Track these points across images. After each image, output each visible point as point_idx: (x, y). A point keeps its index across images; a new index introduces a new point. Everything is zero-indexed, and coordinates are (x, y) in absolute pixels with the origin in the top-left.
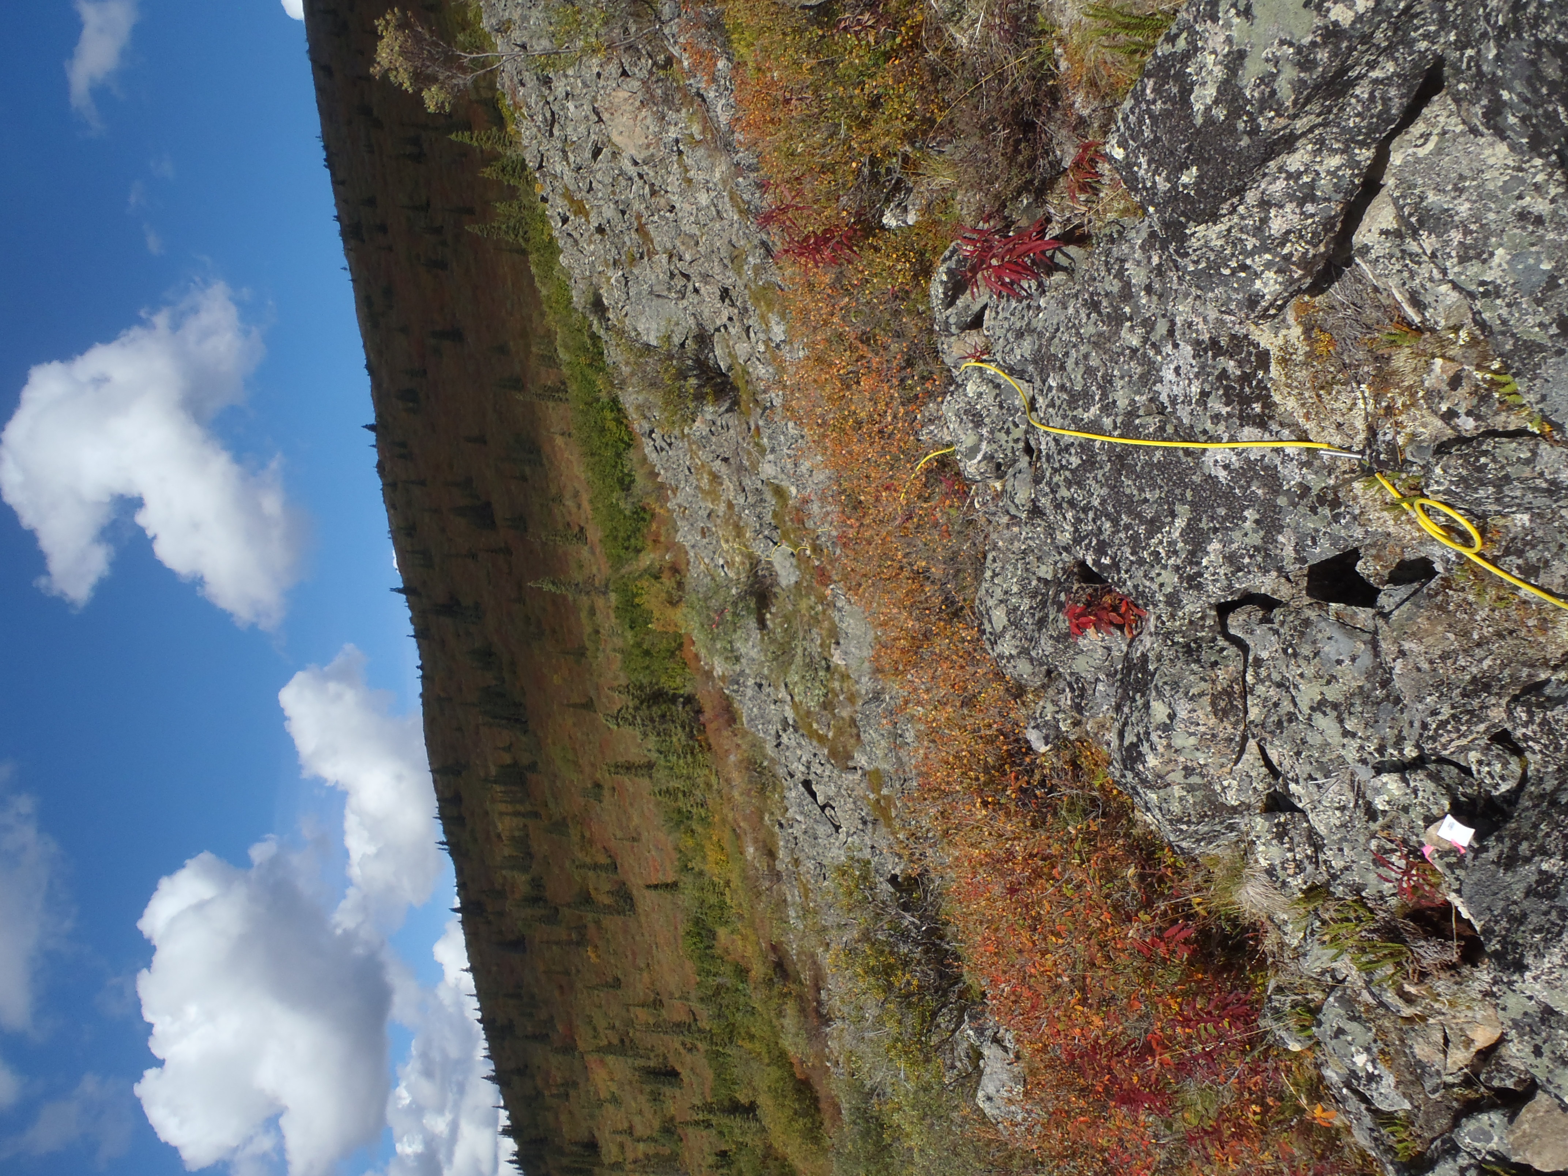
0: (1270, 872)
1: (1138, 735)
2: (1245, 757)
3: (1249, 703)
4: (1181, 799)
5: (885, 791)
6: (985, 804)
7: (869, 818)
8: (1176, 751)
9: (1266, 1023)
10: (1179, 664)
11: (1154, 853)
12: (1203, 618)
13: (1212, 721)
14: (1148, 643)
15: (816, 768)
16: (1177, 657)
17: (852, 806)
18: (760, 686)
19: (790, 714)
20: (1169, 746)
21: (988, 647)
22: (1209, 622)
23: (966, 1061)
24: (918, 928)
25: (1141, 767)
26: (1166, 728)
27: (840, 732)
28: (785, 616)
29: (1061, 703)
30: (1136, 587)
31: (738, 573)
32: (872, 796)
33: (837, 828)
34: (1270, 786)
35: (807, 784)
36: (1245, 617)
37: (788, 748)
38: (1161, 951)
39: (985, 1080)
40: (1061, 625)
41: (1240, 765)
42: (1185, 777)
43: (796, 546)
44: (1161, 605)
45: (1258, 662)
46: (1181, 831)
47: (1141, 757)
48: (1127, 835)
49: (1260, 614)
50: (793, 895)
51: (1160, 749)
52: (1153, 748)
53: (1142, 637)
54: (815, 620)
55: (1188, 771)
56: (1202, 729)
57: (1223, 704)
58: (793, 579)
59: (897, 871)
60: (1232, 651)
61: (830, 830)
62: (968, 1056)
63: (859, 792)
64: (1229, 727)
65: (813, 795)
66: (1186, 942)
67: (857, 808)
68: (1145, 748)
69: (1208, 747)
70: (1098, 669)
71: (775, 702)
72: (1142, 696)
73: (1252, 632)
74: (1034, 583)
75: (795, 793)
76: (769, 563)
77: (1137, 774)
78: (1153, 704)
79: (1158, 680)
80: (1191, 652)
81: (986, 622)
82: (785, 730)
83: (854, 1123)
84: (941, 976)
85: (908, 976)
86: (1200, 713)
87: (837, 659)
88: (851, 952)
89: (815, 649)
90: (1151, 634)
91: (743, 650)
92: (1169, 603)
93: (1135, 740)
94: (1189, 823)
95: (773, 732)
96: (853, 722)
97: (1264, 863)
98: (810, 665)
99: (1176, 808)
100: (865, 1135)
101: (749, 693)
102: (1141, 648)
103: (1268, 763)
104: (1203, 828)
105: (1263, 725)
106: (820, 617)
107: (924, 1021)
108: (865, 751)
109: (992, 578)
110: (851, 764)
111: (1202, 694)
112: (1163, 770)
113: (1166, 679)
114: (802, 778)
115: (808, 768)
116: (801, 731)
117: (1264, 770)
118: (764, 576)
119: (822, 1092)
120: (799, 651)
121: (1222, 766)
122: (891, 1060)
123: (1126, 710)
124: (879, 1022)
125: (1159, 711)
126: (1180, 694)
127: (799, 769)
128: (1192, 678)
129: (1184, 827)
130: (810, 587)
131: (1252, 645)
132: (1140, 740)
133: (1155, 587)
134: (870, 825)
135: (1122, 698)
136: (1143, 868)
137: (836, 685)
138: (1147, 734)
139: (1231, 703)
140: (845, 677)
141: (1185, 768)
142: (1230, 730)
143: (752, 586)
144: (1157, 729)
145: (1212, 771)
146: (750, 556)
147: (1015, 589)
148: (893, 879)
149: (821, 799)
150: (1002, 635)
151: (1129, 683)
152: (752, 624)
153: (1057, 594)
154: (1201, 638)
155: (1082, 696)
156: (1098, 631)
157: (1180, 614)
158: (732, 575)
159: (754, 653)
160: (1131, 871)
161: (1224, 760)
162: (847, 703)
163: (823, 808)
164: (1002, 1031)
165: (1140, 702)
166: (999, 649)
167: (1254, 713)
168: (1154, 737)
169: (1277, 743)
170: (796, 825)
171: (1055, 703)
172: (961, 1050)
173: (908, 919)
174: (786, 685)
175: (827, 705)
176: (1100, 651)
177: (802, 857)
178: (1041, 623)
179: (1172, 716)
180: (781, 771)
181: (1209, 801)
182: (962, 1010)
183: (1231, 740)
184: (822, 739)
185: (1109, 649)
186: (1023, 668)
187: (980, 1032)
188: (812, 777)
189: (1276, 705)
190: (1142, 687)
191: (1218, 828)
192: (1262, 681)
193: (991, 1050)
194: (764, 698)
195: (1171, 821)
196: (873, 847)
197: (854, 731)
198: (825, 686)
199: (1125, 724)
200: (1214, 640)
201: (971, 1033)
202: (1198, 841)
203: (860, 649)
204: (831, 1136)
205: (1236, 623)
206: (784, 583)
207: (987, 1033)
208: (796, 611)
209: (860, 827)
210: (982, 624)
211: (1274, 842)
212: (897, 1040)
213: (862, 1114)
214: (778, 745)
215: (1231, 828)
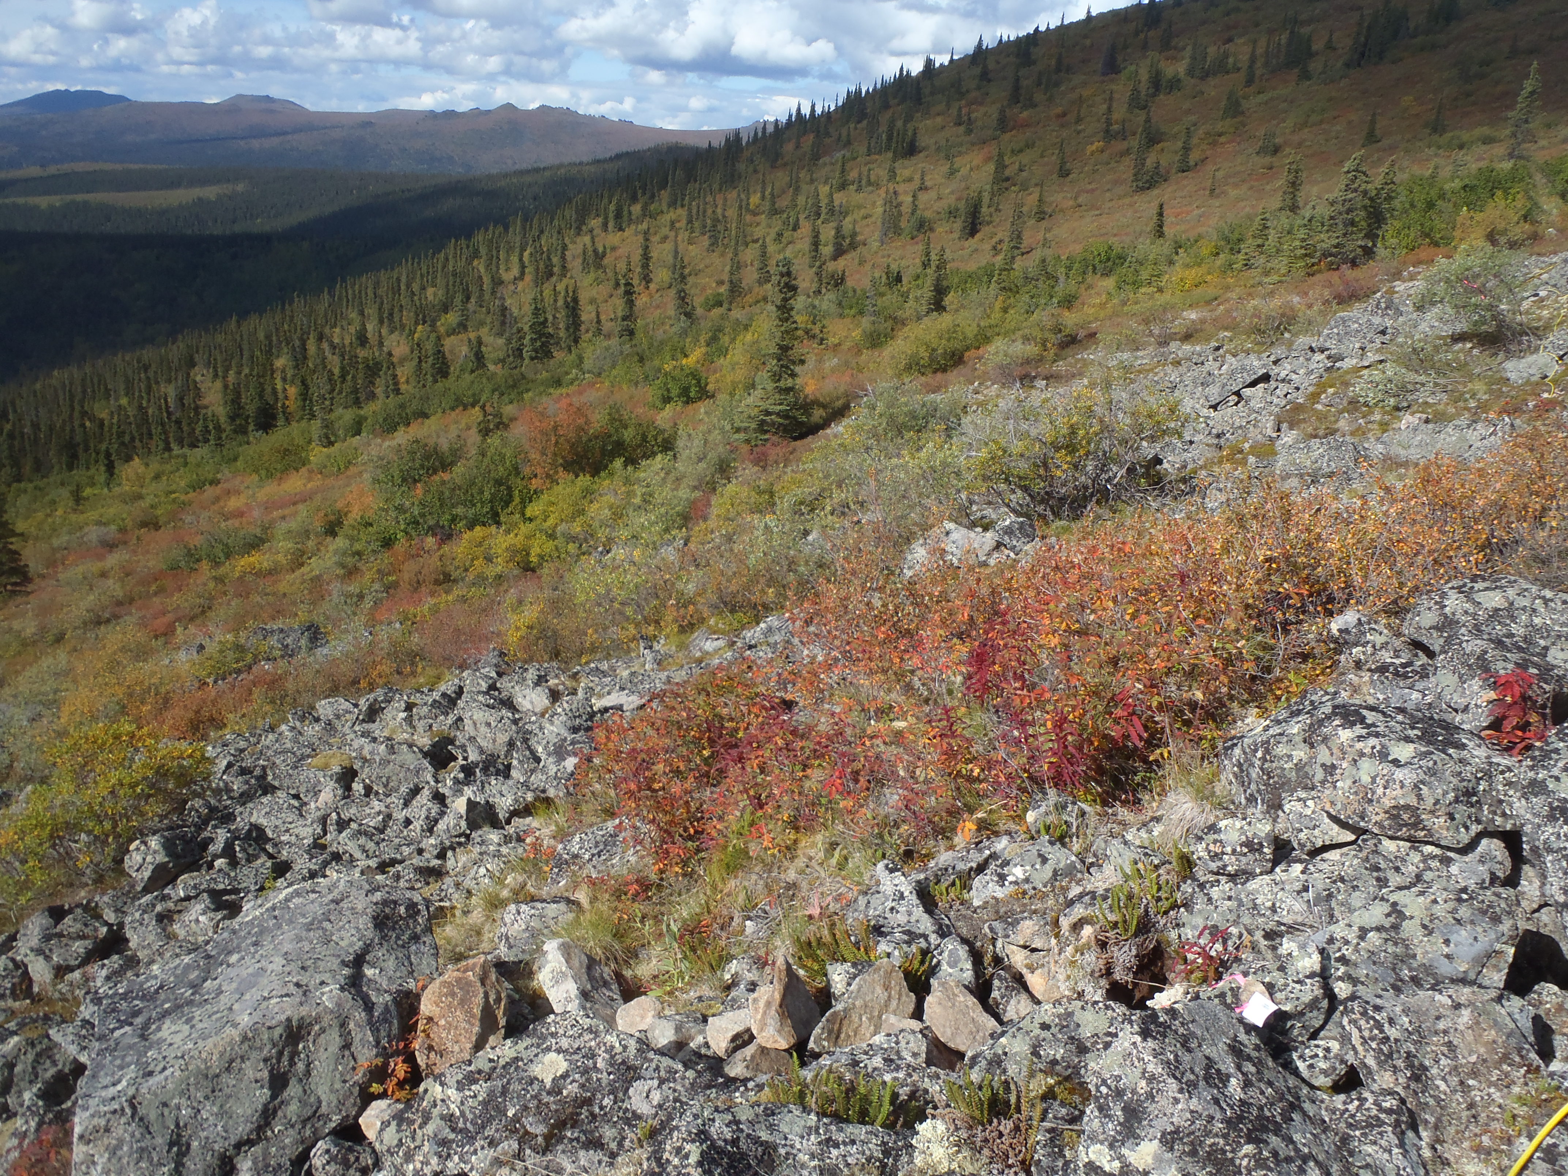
0: (1213, 828)
1: (1373, 725)
2: (1336, 827)
3: (1401, 843)
4: (1290, 757)
5: (1252, 459)
6: (1269, 560)
7: (1222, 441)
8: (1355, 761)
9: (1052, 794)
10: (1455, 781)
11: (1215, 721)
12: (1504, 814)
13: (1388, 803)
14: (1478, 753)
15: (1283, 389)
16: (1463, 780)
17: (1237, 424)
18: (1383, 333)
19: (1348, 364)
20: (1362, 754)
21: (1454, 583)
22: (1499, 820)
23: (979, 514)
24: (1109, 480)
25: (1337, 722)
26: (1383, 755)
27: (1322, 417)
28: (1466, 364)
29: (1383, 652)
30: (1557, 751)
31: (1527, 312)
32: (1247, 445)
33: (1214, 407)
34: (1302, 846)
35: (1266, 378)
36: (1499, 858)
37: (1308, 360)
38: (1119, 712)
39: (964, 531)
40: (1500, 665)
41: (1327, 820)
42: (1323, 765)
43: (1555, 381)
44: (1531, 774)
45: (1446, 861)
46: (1256, 751)
47: (1349, 723)
48: (1231, 698)
49: (1500, 874)
50: (1144, 357)
51: (1359, 745)
52: (1360, 738)
53: (1484, 748)
54: (1457, 398)
55: (1329, 770)
56: (1380, 791)
57: (1405, 817)
58: (1513, 376)
59: (1166, 465)
60: (1465, 837)
61: (1213, 401)
62: (982, 518)
63: (1253, 432)
64: (1378, 818)
65: (1253, 384)
66: (1126, 737)
67: (1235, 430)
68: (1359, 730)
69: (1356, 793)
70: (1439, 696)
71: (1363, 349)
72: (1418, 737)
73: (1482, 862)
74: (1542, 643)
75: (1257, 365)
76: (1537, 349)
77: (1328, 717)
78: (1411, 746)
79: (1438, 756)
80: (1467, 795)
81: (1486, 584)
82: (1329, 357)
83: (924, 405)
84: (1062, 500)
85: (1065, 467)
86: (1399, 792)
87: (1408, 420)
88: (1089, 412)
89: (1422, 396)
90: (1488, 757)
91: (1428, 316)
92: (1533, 783)
93: (1369, 721)
94: (1264, 759)
95: (1328, 345)
96: (1333, 432)
97: (1222, 824)
98: (1404, 389)
99: (1281, 750)
100: (913, 415)
101: (1377, 320)
102: (1471, 744)
103: (1326, 848)
104: (1255, 773)
105: (1376, 852)
106: (1461, 404)
107: (1020, 478)
108: (1297, 441)
109: (1543, 598)
110: (1284, 426)
111: (1420, 797)
112: (1334, 743)
113: (1440, 764)
114: (1272, 373)
115: (1283, 381)
116: (1326, 375)
117: (1319, 844)
118: (1520, 343)
119: (952, 375)
120: (1423, 378)
121: (1332, 803)
122: (986, 444)
123: (1400, 718)
124: (1023, 436)
125: (1404, 752)
126: (1422, 776)
127: (1284, 370)
128: (1440, 791)
129: (1259, 754)
130: (1500, 394)
131: (1467, 859)
132: (1368, 726)
133: (1556, 772)
134: (1215, 441)
135: (1412, 715)
136: (1202, 707)
137: (1377, 417)
138: (1377, 735)
139: (1406, 825)
140: (1384, 426)
141: (1334, 767)
142: (1375, 818)
143: (1509, 328)
144: (1383, 746)
145: (1327, 792)
146: (1548, 328)
147: (1537, 621)
148: (1158, 461)
149: (1247, 392)
150: (1469, 599)
151: (1431, 726)
152: (1461, 326)
153: (1536, 665)
154: (1481, 809)
155: (1396, 674)
156: (1489, 702)
157: (1511, 792)
158: (1525, 305)
159: (1424, 326)
160: (1199, 695)
161: (1339, 806)
162: (1354, 427)
163: (1238, 394)
164: (1007, 552)
165: (1412, 733)
166: (1453, 595)
167: (1389, 846)
168: (1373, 741)
169: (1355, 862)
170: (1218, 364)
171: (1385, 645)
172: (989, 512)
173: (1119, 473)
174: (1381, 361)
175: (1354, 404)
176: (1463, 702)
177: (1183, 369)
178: (1499, 643)
179: (1396, 763)
180: (1279, 351)
181: (1284, 784)
182: (1027, 516)
183: (1363, 819)
184: (1314, 397)
185: (1466, 709)
186: (1428, 617)
187: (1009, 531)
188: (1273, 384)
189: (1397, 869)
190: (1427, 737)
191: (1253, 786)
192: (1424, 861)
193: (990, 538)
194: (1369, 336)
195: (1268, 742)
196: (1191, 442)
197: (1321, 433)
198: (1376, 405)
199: (1384, 714)
200: (1478, 821)
201: (1007, 523)
202: (1240, 765)
203: (1419, 446)
204: (914, 382)
205: (1493, 847)
206: (1509, 365)
207: (1006, 538)
208: (1471, 377)
209: (1214, 431)
210: (1484, 579)
211: (1244, 838)
212: (1005, 452)
213: (932, 412)
214: (1312, 349)
215: (1251, 800)
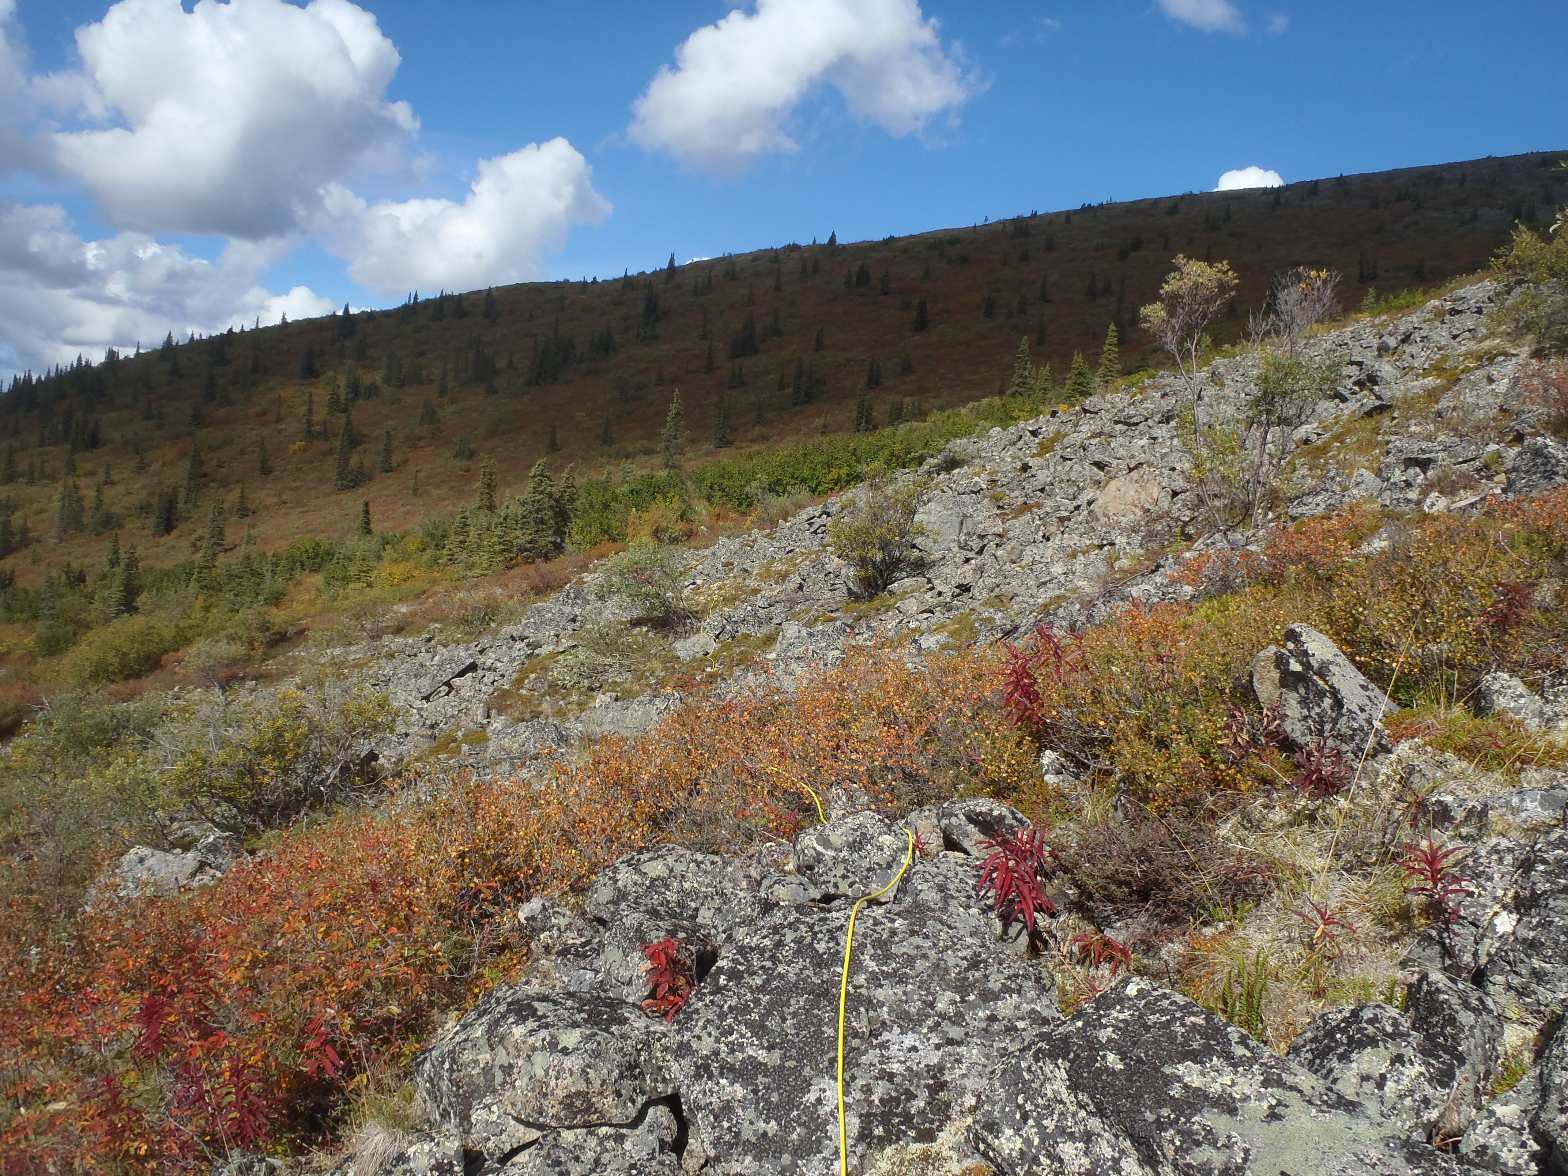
0: (401, 1158)
1: (545, 1016)
2: (521, 1128)
3: (578, 1131)
4: (476, 1062)
5: (465, 747)
6: (462, 855)
7: (436, 731)
8: (529, 1056)
10: (618, 1057)
11: (414, 1032)
12: (664, 1080)
13: (561, 1093)
14: (638, 1024)
15: (490, 677)
16: (625, 1055)
17: (449, 714)
18: (574, 620)
19: (545, 650)
20: (534, 1049)
21: (625, 857)
22: (660, 1087)
23: (180, 833)
24: (322, 782)
25: (511, 1020)
26: (553, 1046)
27: (526, 701)
28: (644, 646)
29: (568, 933)
30: (697, 1011)
31: (687, 599)
32: (460, 734)
33: (427, 698)
34: (492, 1155)
35: (473, 667)
36: (666, 1124)
37: (510, 648)
38: (311, 1043)
39: (159, 854)
40: (654, 934)
41: (513, 1122)
42: (501, 1066)
43: (715, 657)
44: (678, 1038)
45: (620, 1139)
46: (443, 1062)
47: (522, 1019)
48: (431, 1004)
49: (669, 1139)
50: (356, 652)
51: (531, 1040)
52: (532, 1032)
53: (644, 1018)
54: (640, 677)
55: (508, 1069)
56: (553, 1083)
57: (578, 1103)
58: (681, 654)
59: (382, 761)
60: (632, 1111)
61: (425, 692)
62: (185, 836)
63: (464, 721)
64: (554, 1111)
65: (461, 674)
66: (321, 1070)
67: (448, 719)
68: (531, 1024)
69: (533, 1090)
70: (608, 972)
71: (557, 636)
72: (585, 1020)
73: (650, 1131)
74: (693, 905)
75: (463, 655)
76: (698, 630)
77: (504, 1016)
78: (578, 1030)
79: (602, 1036)
80: (631, 1069)
81: (650, 855)
82: (528, 645)
83: (113, 716)
84: (272, 808)
85: (273, 772)
86: (569, 1080)
87: (601, 699)
88: (298, 713)
89: (611, 676)
90: (647, 1027)
91: (610, 603)
92: (681, 1045)
93: (540, 1013)
94: (451, 1070)
95: (526, 633)
96: (536, 715)
97: (411, 1151)
98: (595, 671)
99: (467, 1057)
100: (101, 729)
101: (567, 609)
102: (632, 1017)
103: (515, 1152)
104: (445, 1085)
105: (556, 1146)
106: (643, 681)
107: (224, 789)
108: (506, 726)
109: (696, 861)
110: (493, 712)
111: (588, 1081)
112: (510, 1042)
113: (603, 1044)
114: (479, 663)
115: (489, 669)
116: (527, 662)
117: (508, 1149)
118: (685, 625)
119: (147, 681)
120: (609, 660)
121: (513, 1104)
122: (183, 755)
123: (569, 1003)
124: (223, 743)
125: (571, 1038)
126: (588, 1060)
127: (489, 659)
128: (605, 1071)
129: (447, 1066)
130: (674, 671)
131: (637, 1132)
132: (540, 1018)
133: (697, 1031)
134: (429, 732)
135: (581, 998)
136: (399, 1022)
137: (575, 698)
138: (547, 1026)
139: (579, 1112)
140: (582, 706)
141: (511, 1066)
142: (551, 1112)
143: (675, 613)
144: (553, 1037)
145: (507, 1094)
146: (705, 611)
147: (687, 885)
148: (373, 756)
149: (457, 682)
150: (637, 871)
151: (597, 1006)
152: (637, 613)
153: (684, 929)
154: (644, 1080)
155: (577, 955)
156: (648, 972)
157: (668, 1057)
158: (686, 592)
159: (607, 614)
160: (395, 1010)
161: (519, 1106)
162: (556, 709)
163: (448, 684)
164: (212, 872)
165: (578, 1017)
166: (623, 868)
167: (568, 1136)
168: (543, 1033)
169: (538, 1161)
170: (430, 655)
171: (569, 927)
172: (192, 829)
173: (332, 772)
174: (574, 646)
175: (554, 688)
176: (627, 974)
177: (396, 661)
178: (654, 913)
179: (565, 1051)
180: (485, 641)
181: (473, 1092)
182: (234, 829)
183: (541, 1114)
184: (519, 683)
185: (630, 983)
186: (604, 894)
187: (213, 849)
188: (480, 672)
189: (577, 1159)
190: (593, 1019)
191: (445, 1101)
192: (601, 1144)
193: (191, 858)
194: (562, 624)
195: (453, 1051)
196: (407, 735)
197: (527, 716)
198: (573, 687)
199: (555, 1002)
200: (643, 1092)
201: (211, 839)
202: (431, 1080)
203: (611, 722)
204: (98, 692)
205: (659, 1114)
206: (678, 645)
207: (210, 856)
208: (649, 657)
209: (428, 722)
210: (648, 850)
211: (433, 1161)
212: (205, 762)
213: (123, 724)
214: (513, 638)
215: (445, 1115)
